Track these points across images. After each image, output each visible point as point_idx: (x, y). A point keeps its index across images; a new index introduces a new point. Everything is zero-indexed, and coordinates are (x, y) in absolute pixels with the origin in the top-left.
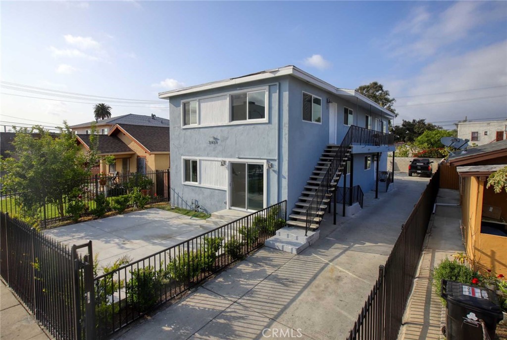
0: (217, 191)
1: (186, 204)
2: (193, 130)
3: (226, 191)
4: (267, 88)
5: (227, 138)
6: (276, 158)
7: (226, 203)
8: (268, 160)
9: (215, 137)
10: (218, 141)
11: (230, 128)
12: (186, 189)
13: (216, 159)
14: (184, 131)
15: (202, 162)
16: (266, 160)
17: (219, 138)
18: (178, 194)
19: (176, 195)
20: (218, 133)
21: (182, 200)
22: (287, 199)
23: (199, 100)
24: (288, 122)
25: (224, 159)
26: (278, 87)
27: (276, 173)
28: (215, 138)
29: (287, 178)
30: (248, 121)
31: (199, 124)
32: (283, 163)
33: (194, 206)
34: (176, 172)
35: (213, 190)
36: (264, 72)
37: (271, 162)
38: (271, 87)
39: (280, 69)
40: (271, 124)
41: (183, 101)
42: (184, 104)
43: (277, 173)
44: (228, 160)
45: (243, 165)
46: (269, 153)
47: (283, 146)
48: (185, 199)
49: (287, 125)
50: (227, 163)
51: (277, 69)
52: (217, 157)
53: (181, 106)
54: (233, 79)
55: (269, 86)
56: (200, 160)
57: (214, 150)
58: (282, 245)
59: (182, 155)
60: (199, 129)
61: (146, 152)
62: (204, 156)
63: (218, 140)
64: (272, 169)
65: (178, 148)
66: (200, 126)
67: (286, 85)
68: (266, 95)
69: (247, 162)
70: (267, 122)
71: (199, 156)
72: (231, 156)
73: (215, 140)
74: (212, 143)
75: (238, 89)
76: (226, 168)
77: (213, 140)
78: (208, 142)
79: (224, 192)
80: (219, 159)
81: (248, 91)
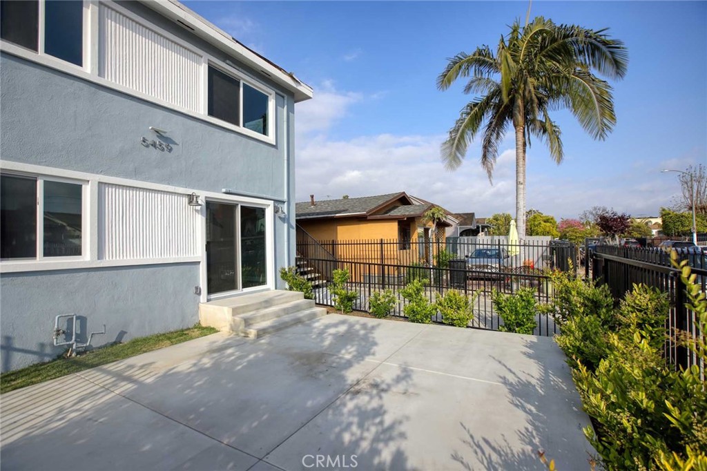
0: (169, 268)
3: (199, 263)
4: (274, 94)
7: (198, 292)
8: (275, 202)
9: (164, 133)
10: (172, 146)
11: (208, 128)
13: (170, 188)
16: (272, 202)
17: (176, 139)
25: (194, 192)
28: (161, 136)
30: (241, 129)
35: (153, 269)
38: (279, 97)
40: (279, 148)
44: (203, 195)
50: (202, 201)
56: (98, 183)
57: (161, 164)
63: (175, 143)
68: (271, 104)
69: (241, 203)
70: (274, 144)
72: (211, 188)
73: (164, 142)
74: (154, 145)
75: (228, 61)
76: (199, 211)
77: (156, 139)
78: (139, 140)
79: (190, 267)
80: (180, 190)
81: (245, 79)
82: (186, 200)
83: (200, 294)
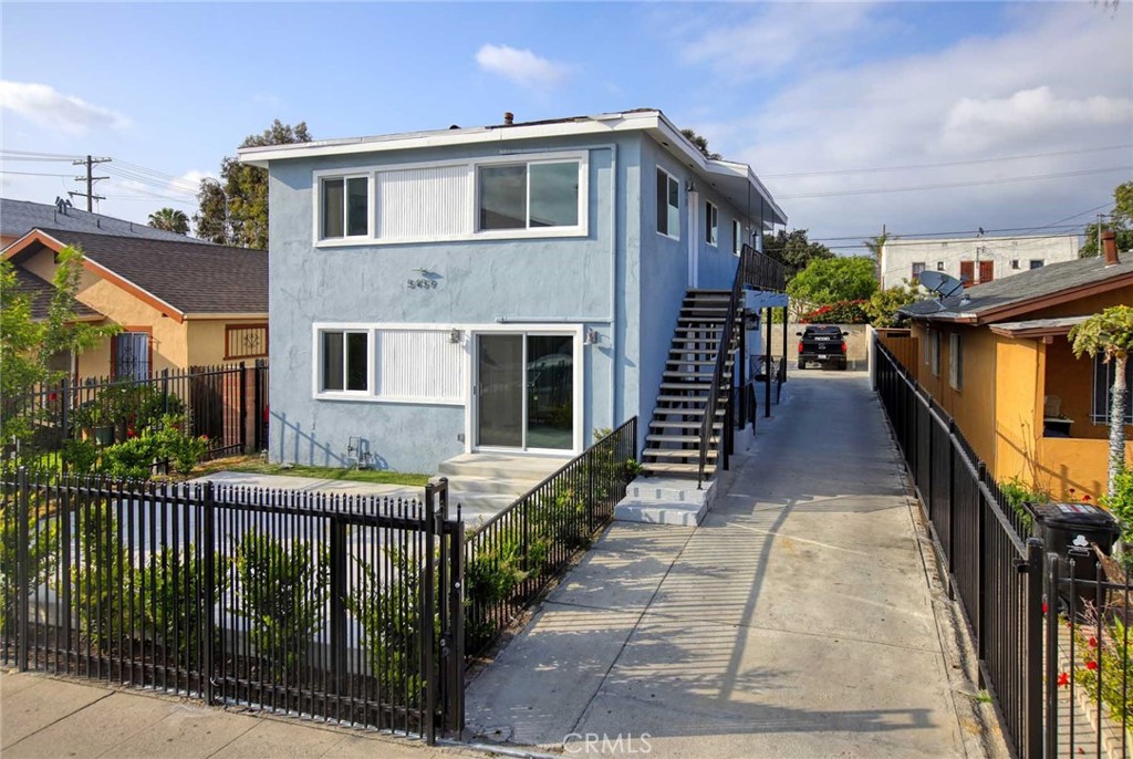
0: (434, 409)
1: (328, 452)
2: (353, 253)
3: (462, 407)
4: (585, 154)
5: (467, 273)
6: (610, 318)
7: (461, 438)
8: (586, 325)
9: (430, 269)
10: (438, 280)
11: (477, 246)
12: (326, 413)
13: (432, 326)
14: (324, 254)
15: (385, 336)
16: (581, 326)
17: (441, 271)
18: (297, 429)
19: (289, 431)
20: (437, 261)
21: (313, 443)
22: (638, 415)
23: (377, 173)
24: (638, 236)
25: (458, 327)
26: (613, 155)
27: (608, 354)
28: (426, 273)
29: (638, 365)
30: (530, 232)
31: (377, 235)
32: (628, 330)
33: (354, 456)
34: (291, 368)
35: (419, 409)
36: (584, 118)
37: (595, 329)
38: (595, 153)
39: (624, 116)
40: (596, 239)
41: (317, 174)
42: (324, 182)
43: (612, 352)
44: (468, 329)
45: (515, 339)
46: (590, 309)
47: (627, 290)
48: (321, 439)
49: (638, 244)
50: (467, 337)
51: (619, 116)
52: (434, 322)
53: (315, 186)
54: (492, 128)
55: (590, 150)
56: (377, 331)
57: (426, 302)
58: (659, 510)
59: (314, 319)
60: (374, 250)
61: (164, 315)
62: (390, 320)
63: (439, 277)
64: (599, 344)
65: (299, 300)
66: (378, 241)
67: (634, 151)
68: (580, 172)
69: (527, 332)
70: (586, 234)
71: (373, 319)
72: (479, 320)
73: (429, 279)
74: (420, 285)
75: (501, 152)
76: (465, 348)
77: (421, 278)
78: (406, 284)
79: (455, 410)
80: (443, 326)
81: (531, 159)
82: (450, 336)
83: (463, 441)
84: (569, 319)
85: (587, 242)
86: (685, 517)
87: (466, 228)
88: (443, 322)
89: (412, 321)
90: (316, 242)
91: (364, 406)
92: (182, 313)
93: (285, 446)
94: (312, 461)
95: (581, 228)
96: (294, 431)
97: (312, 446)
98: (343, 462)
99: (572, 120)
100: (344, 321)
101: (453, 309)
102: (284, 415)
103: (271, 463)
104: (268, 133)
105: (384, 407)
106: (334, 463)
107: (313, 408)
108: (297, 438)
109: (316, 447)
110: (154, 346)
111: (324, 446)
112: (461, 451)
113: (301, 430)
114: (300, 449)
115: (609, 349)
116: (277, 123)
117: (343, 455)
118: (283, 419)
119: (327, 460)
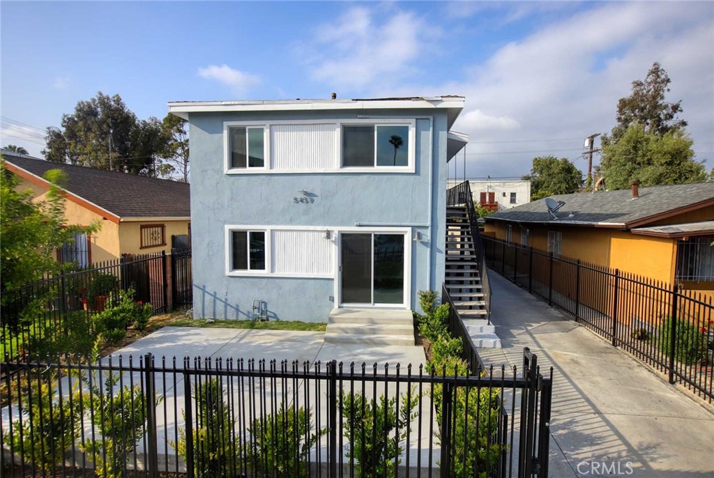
0: (313, 281)
1: (237, 310)
2: (253, 178)
3: (333, 279)
4: (414, 121)
5: (335, 194)
6: (429, 223)
7: (332, 299)
8: (413, 228)
9: (309, 191)
10: (314, 198)
11: (343, 177)
12: (236, 284)
13: (312, 228)
14: (233, 179)
15: (277, 234)
16: (410, 228)
17: (317, 192)
18: (215, 296)
19: (208, 297)
20: (314, 186)
21: (226, 304)
23: (271, 126)
25: (329, 228)
26: (431, 124)
27: (427, 246)
28: (306, 193)
29: (444, 252)
30: (376, 169)
31: (271, 167)
32: (439, 231)
33: (257, 312)
34: (208, 254)
35: (302, 280)
36: (417, 98)
37: (419, 230)
39: (444, 99)
40: (419, 175)
41: (226, 124)
42: (231, 130)
43: (429, 245)
44: (336, 230)
45: (367, 236)
46: (416, 218)
47: (438, 206)
48: (232, 302)
49: (445, 179)
50: (335, 236)
51: (440, 99)
52: (312, 225)
53: (225, 132)
54: (357, 100)
55: (417, 119)
56: (272, 230)
57: (306, 212)
59: (225, 223)
60: (269, 177)
61: (105, 219)
62: (281, 224)
63: (316, 196)
64: (421, 240)
65: (213, 210)
66: (273, 171)
67: (443, 122)
68: (410, 132)
69: (374, 232)
70: (414, 172)
71: (269, 223)
72: (343, 224)
73: (309, 197)
74: (302, 201)
75: (359, 116)
76: (334, 242)
77: (303, 196)
78: (292, 200)
79: (327, 281)
80: (319, 228)
81: (378, 122)
82: (324, 235)
83: (333, 301)
84: (403, 224)
85: (414, 177)
86: (495, 343)
87: (335, 164)
88: (319, 225)
89: (296, 224)
90: (226, 170)
91: (263, 280)
92: (119, 217)
93: (205, 307)
94: (226, 316)
95: (410, 168)
96: (212, 298)
97: (226, 307)
98: (248, 316)
99: (410, 99)
100: (247, 224)
101: (326, 217)
102: (204, 287)
103: (195, 318)
104: (94, 100)
105: (277, 280)
106: (242, 317)
107: (225, 282)
108: (215, 301)
109: (228, 307)
110: (92, 240)
111: (235, 306)
112: (332, 307)
113: (217, 296)
114: (217, 309)
115: (427, 243)
116: (101, 94)
117: (249, 312)
118: (203, 289)
119: (237, 315)
